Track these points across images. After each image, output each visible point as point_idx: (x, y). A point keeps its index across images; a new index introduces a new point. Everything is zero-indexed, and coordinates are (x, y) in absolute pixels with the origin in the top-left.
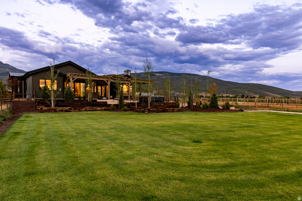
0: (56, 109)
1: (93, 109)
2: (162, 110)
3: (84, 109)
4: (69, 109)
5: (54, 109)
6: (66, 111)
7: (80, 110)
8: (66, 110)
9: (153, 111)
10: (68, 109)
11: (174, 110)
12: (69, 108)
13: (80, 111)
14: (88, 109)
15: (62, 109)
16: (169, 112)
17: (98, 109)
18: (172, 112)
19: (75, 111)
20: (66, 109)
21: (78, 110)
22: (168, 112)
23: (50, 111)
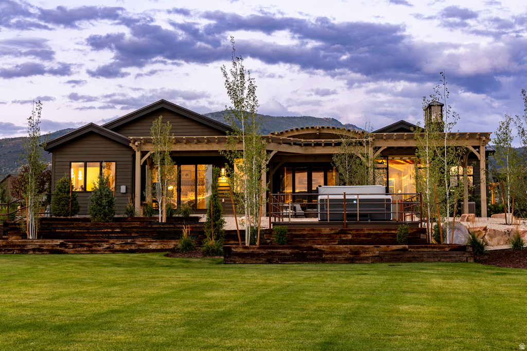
0: (24, 246)
1: (133, 247)
2: (295, 254)
3: (105, 246)
4: (61, 245)
5: (18, 246)
6: (53, 251)
7: (93, 248)
8: (50, 248)
9: (248, 254)
10: (57, 245)
11: (363, 255)
12: (59, 242)
13: (92, 252)
14: (117, 247)
15: (41, 246)
16: (333, 261)
17: (151, 247)
18: (351, 261)
19: (79, 252)
20: (53, 246)
21: (85, 249)
22: (324, 261)
23: (9, 250)
